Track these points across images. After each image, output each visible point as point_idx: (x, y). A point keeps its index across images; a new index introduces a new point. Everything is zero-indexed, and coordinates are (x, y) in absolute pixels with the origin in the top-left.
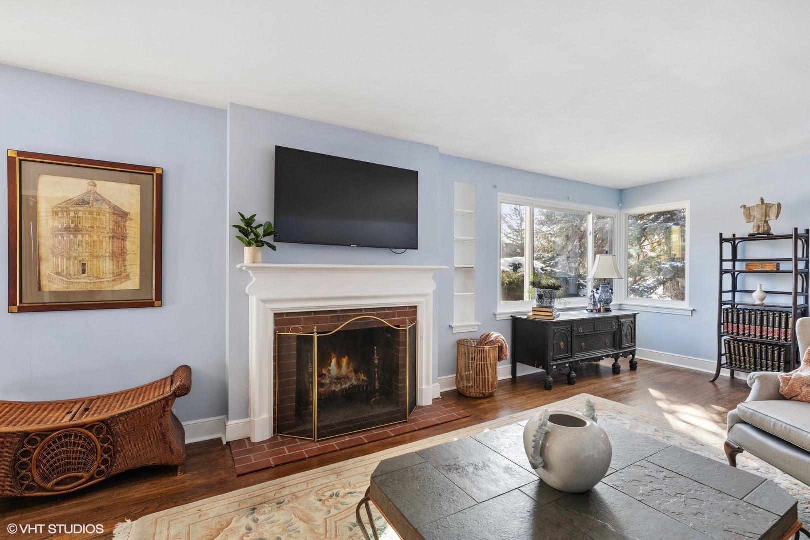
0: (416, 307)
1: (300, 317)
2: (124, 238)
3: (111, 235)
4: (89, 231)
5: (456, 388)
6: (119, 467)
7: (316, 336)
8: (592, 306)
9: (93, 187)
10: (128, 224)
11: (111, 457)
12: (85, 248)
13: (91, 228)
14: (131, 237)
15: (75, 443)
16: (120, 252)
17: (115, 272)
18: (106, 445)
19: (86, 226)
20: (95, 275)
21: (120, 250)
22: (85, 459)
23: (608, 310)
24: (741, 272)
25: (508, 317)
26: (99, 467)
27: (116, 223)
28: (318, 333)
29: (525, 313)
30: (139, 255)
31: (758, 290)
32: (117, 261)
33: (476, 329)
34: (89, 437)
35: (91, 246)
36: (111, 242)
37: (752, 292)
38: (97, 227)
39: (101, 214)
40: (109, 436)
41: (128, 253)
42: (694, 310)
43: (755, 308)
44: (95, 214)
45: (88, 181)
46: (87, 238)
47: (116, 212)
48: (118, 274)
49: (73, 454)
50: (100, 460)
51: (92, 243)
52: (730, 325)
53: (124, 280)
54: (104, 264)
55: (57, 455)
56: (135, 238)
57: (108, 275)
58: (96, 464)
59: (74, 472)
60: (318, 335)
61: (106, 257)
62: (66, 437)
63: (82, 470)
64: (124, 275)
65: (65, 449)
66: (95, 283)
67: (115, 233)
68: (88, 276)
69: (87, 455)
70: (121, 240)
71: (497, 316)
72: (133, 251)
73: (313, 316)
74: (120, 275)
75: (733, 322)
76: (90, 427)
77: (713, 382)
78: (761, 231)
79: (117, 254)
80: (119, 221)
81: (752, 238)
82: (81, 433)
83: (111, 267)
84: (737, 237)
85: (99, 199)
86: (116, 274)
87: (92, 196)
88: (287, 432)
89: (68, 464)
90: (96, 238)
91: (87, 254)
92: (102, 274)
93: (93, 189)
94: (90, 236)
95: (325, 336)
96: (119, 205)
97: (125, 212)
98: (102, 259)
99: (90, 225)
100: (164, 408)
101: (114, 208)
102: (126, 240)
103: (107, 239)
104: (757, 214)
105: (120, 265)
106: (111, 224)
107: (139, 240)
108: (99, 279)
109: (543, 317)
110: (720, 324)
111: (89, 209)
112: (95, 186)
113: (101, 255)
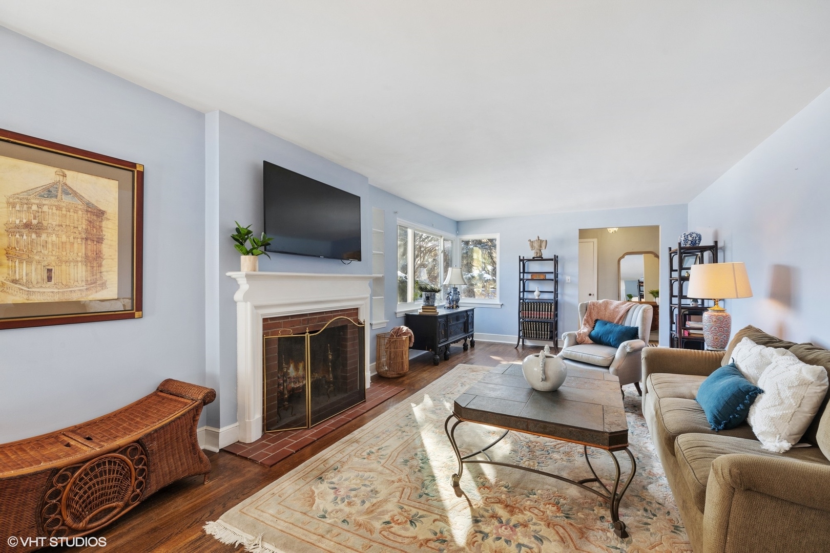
0: (357, 309)
1: (280, 321)
2: (100, 240)
3: (84, 236)
4: (56, 229)
5: (376, 373)
6: (153, 488)
7: (308, 336)
8: (448, 304)
9: (61, 177)
10: (104, 224)
11: (145, 479)
12: (50, 250)
13: (59, 226)
14: (107, 239)
15: (110, 470)
16: (94, 256)
17: (89, 279)
18: (140, 466)
19: (53, 223)
20: (64, 283)
21: (95, 253)
22: (119, 487)
23: (457, 307)
24: (527, 280)
25: (402, 315)
26: (133, 491)
27: (90, 222)
28: (310, 333)
29: (416, 311)
30: (117, 260)
31: (537, 290)
32: (91, 266)
33: (385, 325)
34: (123, 461)
35: (59, 248)
36: (84, 244)
37: (534, 292)
38: (66, 226)
39: (71, 210)
40: (143, 456)
41: (104, 257)
42: (502, 304)
43: (534, 301)
44: (64, 209)
45: (56, 169)
46: (54, 238)
47: (90, 210)
48: (92, 281)
49: (109, 482)
50: (134, 483)
51: (60, 244)
52: (524, 312)
53: (99, 288)
54: (76, 269)
55: (90, 488)
56: (112, 240)
57: (80, 282)
58: (131, 489)
59: (107, 503)
60: (310, 335)
61: (77, 261)
62: (99, 465)
63: (115, 500)
64: (99, 282)
65: (99, 479)
66: (63, 293)
67: (89, 233)
68: (55, 284)
69: (121, 482)
70: (95, 243)
71: (397, 315)
72: (110, 256)
73: (290, 320)
74: (95, 282)
75: (526, 310)
76: (122, 450)
77: (516, 348)
78: (538, 256)
79: (91, 259)
80: (94, 220)
81: (534, 259)
82: (115, 458)
83: (84, 273)
84: (525, 258)
85: (68, 191)
86: (89, 282)
87: (60, 187)
88: (274, 428)
89: (102, 495)
90: (64, 238)
91: (53, 258)
92: (72, 282)
93: (61, 180)
94: (57, 236)
95: (314, 335)
96: (93, 201)
97: (100, 210)
98: (72, 264)
99: (58, 223)
100: (194, 417)
101: (87, 204)
102: (102, 243)
103: (79, 240)
104: (536, 245)
105: (95, 272)
106: (84, 222)
107: (117, 243)
108: (69, 287)
109: (430, 313)
110: (519, 312)
111: (57, 204)
112: (64, 176)
113: (71, 259)
